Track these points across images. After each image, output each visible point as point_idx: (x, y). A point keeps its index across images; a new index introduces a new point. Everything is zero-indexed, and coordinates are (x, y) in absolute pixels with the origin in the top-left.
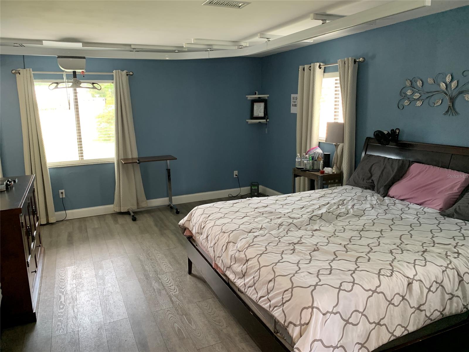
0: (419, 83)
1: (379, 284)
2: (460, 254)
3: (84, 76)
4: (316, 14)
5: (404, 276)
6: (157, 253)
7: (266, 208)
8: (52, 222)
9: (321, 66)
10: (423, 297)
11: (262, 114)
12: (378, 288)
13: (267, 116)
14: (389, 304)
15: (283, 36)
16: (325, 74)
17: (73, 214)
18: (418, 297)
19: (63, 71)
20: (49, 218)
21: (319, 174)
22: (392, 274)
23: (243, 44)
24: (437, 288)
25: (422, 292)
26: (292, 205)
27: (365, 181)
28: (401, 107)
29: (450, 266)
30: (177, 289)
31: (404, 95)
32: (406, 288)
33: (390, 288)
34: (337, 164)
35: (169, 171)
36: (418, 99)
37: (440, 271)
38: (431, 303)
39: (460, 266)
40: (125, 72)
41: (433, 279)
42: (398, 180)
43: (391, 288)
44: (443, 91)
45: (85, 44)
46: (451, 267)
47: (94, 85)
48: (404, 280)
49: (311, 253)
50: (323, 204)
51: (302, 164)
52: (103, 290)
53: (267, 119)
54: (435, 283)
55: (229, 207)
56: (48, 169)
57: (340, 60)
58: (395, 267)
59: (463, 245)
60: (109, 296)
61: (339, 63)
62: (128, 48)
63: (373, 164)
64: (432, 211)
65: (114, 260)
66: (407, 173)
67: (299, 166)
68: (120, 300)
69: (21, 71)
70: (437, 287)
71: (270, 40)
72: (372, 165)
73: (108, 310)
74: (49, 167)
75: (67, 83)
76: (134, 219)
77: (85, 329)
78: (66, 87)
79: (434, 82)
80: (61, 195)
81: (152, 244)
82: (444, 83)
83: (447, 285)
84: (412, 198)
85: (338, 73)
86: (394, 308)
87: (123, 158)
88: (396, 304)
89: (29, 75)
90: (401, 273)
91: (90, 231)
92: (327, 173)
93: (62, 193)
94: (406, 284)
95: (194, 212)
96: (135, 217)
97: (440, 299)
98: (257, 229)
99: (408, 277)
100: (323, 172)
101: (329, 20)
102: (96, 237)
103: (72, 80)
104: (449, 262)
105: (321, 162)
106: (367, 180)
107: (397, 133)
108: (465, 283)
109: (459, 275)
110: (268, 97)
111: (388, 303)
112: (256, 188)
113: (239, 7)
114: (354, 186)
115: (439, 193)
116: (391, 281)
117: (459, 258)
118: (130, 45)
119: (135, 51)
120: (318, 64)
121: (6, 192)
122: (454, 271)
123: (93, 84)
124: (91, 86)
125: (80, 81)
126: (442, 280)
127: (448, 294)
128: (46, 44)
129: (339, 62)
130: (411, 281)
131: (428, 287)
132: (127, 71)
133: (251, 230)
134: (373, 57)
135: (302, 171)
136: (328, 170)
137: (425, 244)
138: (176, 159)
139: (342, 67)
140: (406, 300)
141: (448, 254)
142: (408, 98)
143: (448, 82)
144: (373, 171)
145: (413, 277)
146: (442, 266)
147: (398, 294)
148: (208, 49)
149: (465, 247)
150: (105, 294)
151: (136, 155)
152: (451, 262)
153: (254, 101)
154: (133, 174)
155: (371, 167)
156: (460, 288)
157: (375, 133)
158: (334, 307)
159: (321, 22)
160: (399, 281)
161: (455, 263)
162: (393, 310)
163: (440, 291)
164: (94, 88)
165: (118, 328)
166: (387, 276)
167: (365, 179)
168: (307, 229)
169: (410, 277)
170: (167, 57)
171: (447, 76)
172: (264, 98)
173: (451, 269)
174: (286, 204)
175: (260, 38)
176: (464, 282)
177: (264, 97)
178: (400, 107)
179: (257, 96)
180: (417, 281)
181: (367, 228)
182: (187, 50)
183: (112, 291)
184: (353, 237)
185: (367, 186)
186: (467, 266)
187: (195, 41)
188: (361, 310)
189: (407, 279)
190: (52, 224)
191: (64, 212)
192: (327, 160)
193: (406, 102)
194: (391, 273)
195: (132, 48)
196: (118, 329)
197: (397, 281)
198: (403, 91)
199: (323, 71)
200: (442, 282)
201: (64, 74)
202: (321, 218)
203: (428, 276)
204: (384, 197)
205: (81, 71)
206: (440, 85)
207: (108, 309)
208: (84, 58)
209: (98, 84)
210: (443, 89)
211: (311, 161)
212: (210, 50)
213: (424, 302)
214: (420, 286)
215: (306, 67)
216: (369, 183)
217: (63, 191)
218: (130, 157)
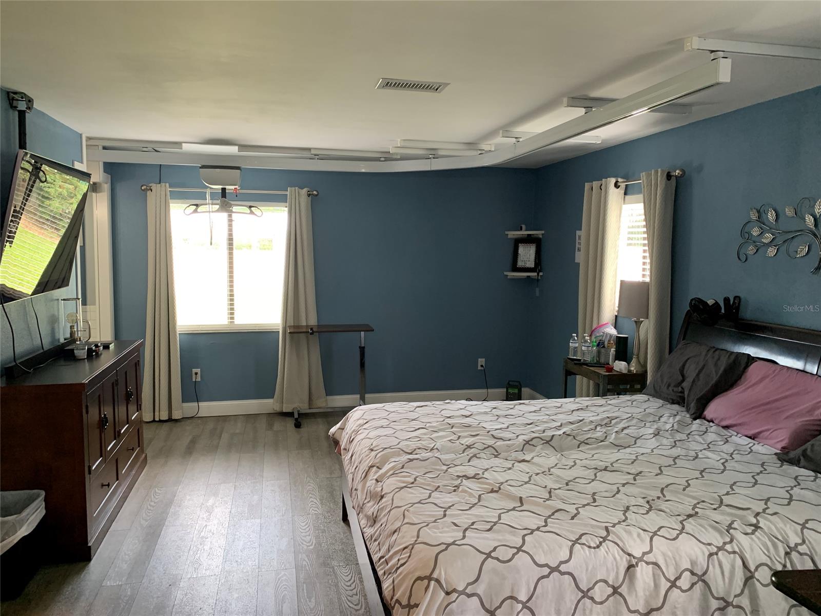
0: (771, 216)
1: (567, 558)
2: (760, 527)
3: (237, 196)
4: (572, 98)
5: (623, 550)
6: (309, 482)
7: (467, 418)
8: (176, 418)
9: (619, 184)
10: (657, 595)
11: (531, 264)
12: (564, 565)
13: (539, 268)
14: (583, 597)
15: (536, 134)
16: (627, 197)
17: (209, 408)
18: (647, 593)
19: (208, 187)
20: (173, 412)
21: (603, 372)
22: (601, 545)
23: (485, 146)
24: (693, 585)
25: (657, 586)
26: (516, 418)
27: (670, 389)
28: (743, 258)
29: (728, 547)
30: (313, 542)
31: (747, 236)
32: (624, 573)
33: (587, 570)
34: (638, 355)
35: (362, 350)
36: (770, 244)
37: (704, 554)
38: (675, 610)
39: (752, 550)
40: (305, 190)
41: (687, 565)
42: (726, 390)
43: (590, 569)
44: (810, 229)
45: (243, 147)
46: (730, 550)
47: (252, 208)
48: (621, 558)
49: (482, 495)
50: (570, 421)
51: (579, 353)
52: (203, 528)
53: (540, 271)
54: (687, 574)
55: (405, 412)
56: (178, 335)
57: (644, 173)
58: (614, 534)
59: (775, 514)
60: (207, 538)
61: (642, 180)
62: (306, 154)
63: (688, 359)
64: (766, 450)
65: (240, 485)
66: (743, 377)
67: (574, 356)
68: (220, 547)
69: (154, 186)
70: (694, 582)
71: (521, 140)
72: (687, 361)
73: (197, 559)
74: (180, 332)
75: (211, 206)
76: (298, 425)
77: (152, 582)
78: (209, 212)
79: (796, 214)
80: (194, 376)
81: (308, 467)
82: (811, 215)
83: (716, 581)
84: (740, 424)
85: (641, 196)
86: (592, 606)
87: (293, 325)
88: (598, 599)
89: (163, 193)
90: (618, 545)
91: (225, 436)
92: (618, 370)
93: (196, 374)
94: (623, 566)
95: (351, 415)
96: (300, 422)
97: (700, 606)
98: (425, 450)
99: (629, 555)
100: (611, 369)
101: (595, 107)
102: (230, 447)
103: (219, 202)
104: (728, 540)
105: (612, 351)
106: (675, 386)
107: (737, 305)
108: (758, 584)
109: (745, 566)
110: (542, 234)
111: (580, 595)
112: (516, 391)
113: (437, 89)
114: (654, 396)
115: (787, 418)
116: (593, 555)
117: (753, 536)
118: (309, 149)
119: (318, 159)
120: (613, 180)
121: (86, 360)
122: (734, 559)
123: (250, 207)
124: (248, 211)
125: (230, 203)
126: (704, 570)
127: (717, 599)
128: (186, 147)
129: (643, 176)
130: (634, 562)
131: (672, 579)
132: (308, 189)
133: (415, 449)
134: (700, 169)
135: (575, 364)
136: (620, 366)
137: (704, 504)
138: (373, 330)
139: (647, 186)
140: (621, 595)
141: (735, 525)
142: (754, 242)
143: (818, 213)
144: (687, 371)
145: (641, 555)
146: (709, 544)
147: (606, 582)
148: (430, 156)
149: (779, 517)
150: (203, 534)
151: (313, 321)
152: (731, 541)
153: (518, 241)
154: (305, 352)
155: (684, 365)
156: (746, 591)
157: (693, 302)
158: (469, 584)
159: (582, 111)
160: (610, 558)
161: (743, 543)
162: (591, 610)
163: (701, 590)
164: (252, 213)
165: (198, 588)
166: (590, 547)
167: (672, 385)
168: (508, 458)
169: (634, 555)
170: (363, 168)
171: (816, 202)
172: (536, 236)
173: (729, 553)
174: (506, 415)
175: (503, 137)
176: (754, 581)
177: (537, 234)
178: (741, 258)
179: (525, 233)
180: (647, 563)
181: (616, 467)
182: (399, 157)
183: (215, 532)
184: (577, 479)
185: (674, 398)
186: (766, 552)
187: (403, 144)
188: (523, 597)
189: (628, 556)
190: (176, 421)
191: (196, 404)
192: (623, 348)
193: (751, 249)
194: (598, 543)
195: (312, 154)
196: (196, 590)
197: (605, 557)
198: (746, 229)
199: (623, 192)
200: (705, 573)
201: (208, 191)
202: (548, 442)
203: (674, 558)
204: (695, 419)
205: (233, 187)
206: (805, 219)
207: (197, 557)
208: (238, 168)
209: (259, 209)
210: (809, 226)
211: (595, 348)
212: (434, 158)
213: (660, 605)
214: (654, 574)
215: (596, 184)
216: (677, 392)
217: (198, 370)
218: (304, 324)
